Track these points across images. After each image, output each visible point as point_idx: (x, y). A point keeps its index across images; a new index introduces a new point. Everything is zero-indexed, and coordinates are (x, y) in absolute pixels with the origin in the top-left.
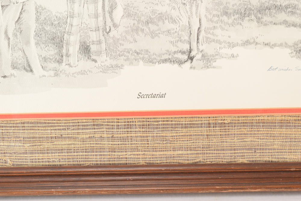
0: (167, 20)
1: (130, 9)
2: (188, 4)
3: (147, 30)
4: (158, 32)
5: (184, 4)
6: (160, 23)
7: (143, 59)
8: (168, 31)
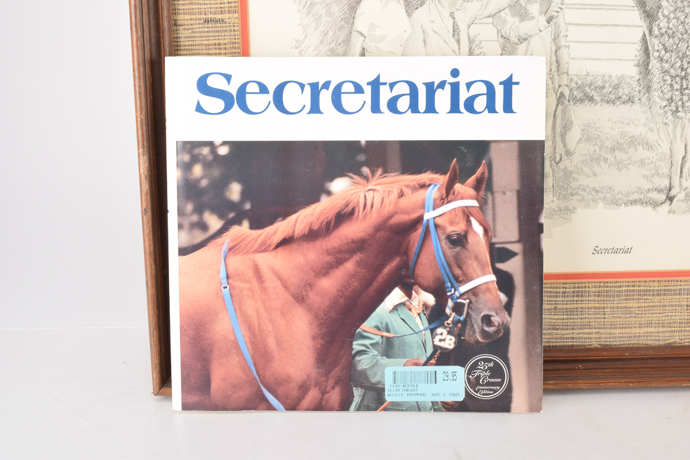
0: (641, 146)
1: (591, 130)
2: (670, 124)
3: (613, 159)
4: (626, 162)
5: (666, 124)
6: (631, 150)
7: (604, 199)
8: (642, 161)
